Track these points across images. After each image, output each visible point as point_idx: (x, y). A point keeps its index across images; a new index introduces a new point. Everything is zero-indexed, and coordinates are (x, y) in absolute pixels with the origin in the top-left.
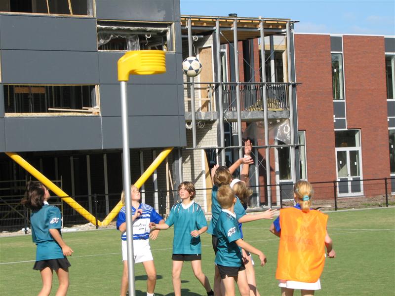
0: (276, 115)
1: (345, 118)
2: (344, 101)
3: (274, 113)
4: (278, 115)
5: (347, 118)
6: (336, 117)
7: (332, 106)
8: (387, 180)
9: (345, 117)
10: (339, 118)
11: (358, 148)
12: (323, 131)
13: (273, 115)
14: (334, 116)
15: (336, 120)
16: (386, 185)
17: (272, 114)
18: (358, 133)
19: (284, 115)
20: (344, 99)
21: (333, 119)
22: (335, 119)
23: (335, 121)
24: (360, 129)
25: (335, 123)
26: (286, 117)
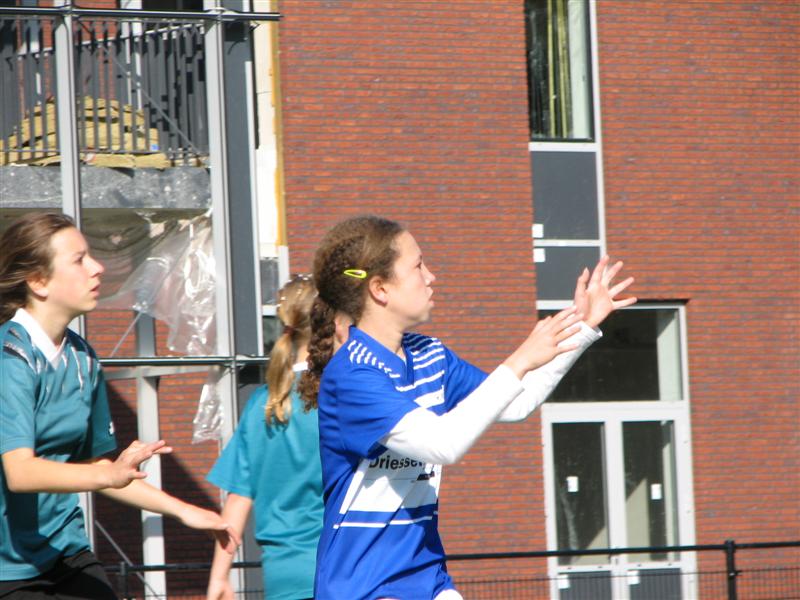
0: (132, 190)
1: (601, 243)
2: (596, 148)
3: (126, 178)
4: (143, 190)
5: (609, 241)
6: (547, 235)
7: (524, 172)
8: (739, 554)
9: (596, 236)
10: (562, 243)
11: (671, 406)
12: (473, 313)
13: (117, 194)
14: (538, 230)
15: (548, 250)
16: (732, 581)
17: (112, 186)
18: (672, 326)
19: (178, 192)
20: (592, 139)
21: (528, 245)
22: (540, 244)
23: (539, 256)
24: (684, 302)
25: (538, 265)
26: (192, 202)
